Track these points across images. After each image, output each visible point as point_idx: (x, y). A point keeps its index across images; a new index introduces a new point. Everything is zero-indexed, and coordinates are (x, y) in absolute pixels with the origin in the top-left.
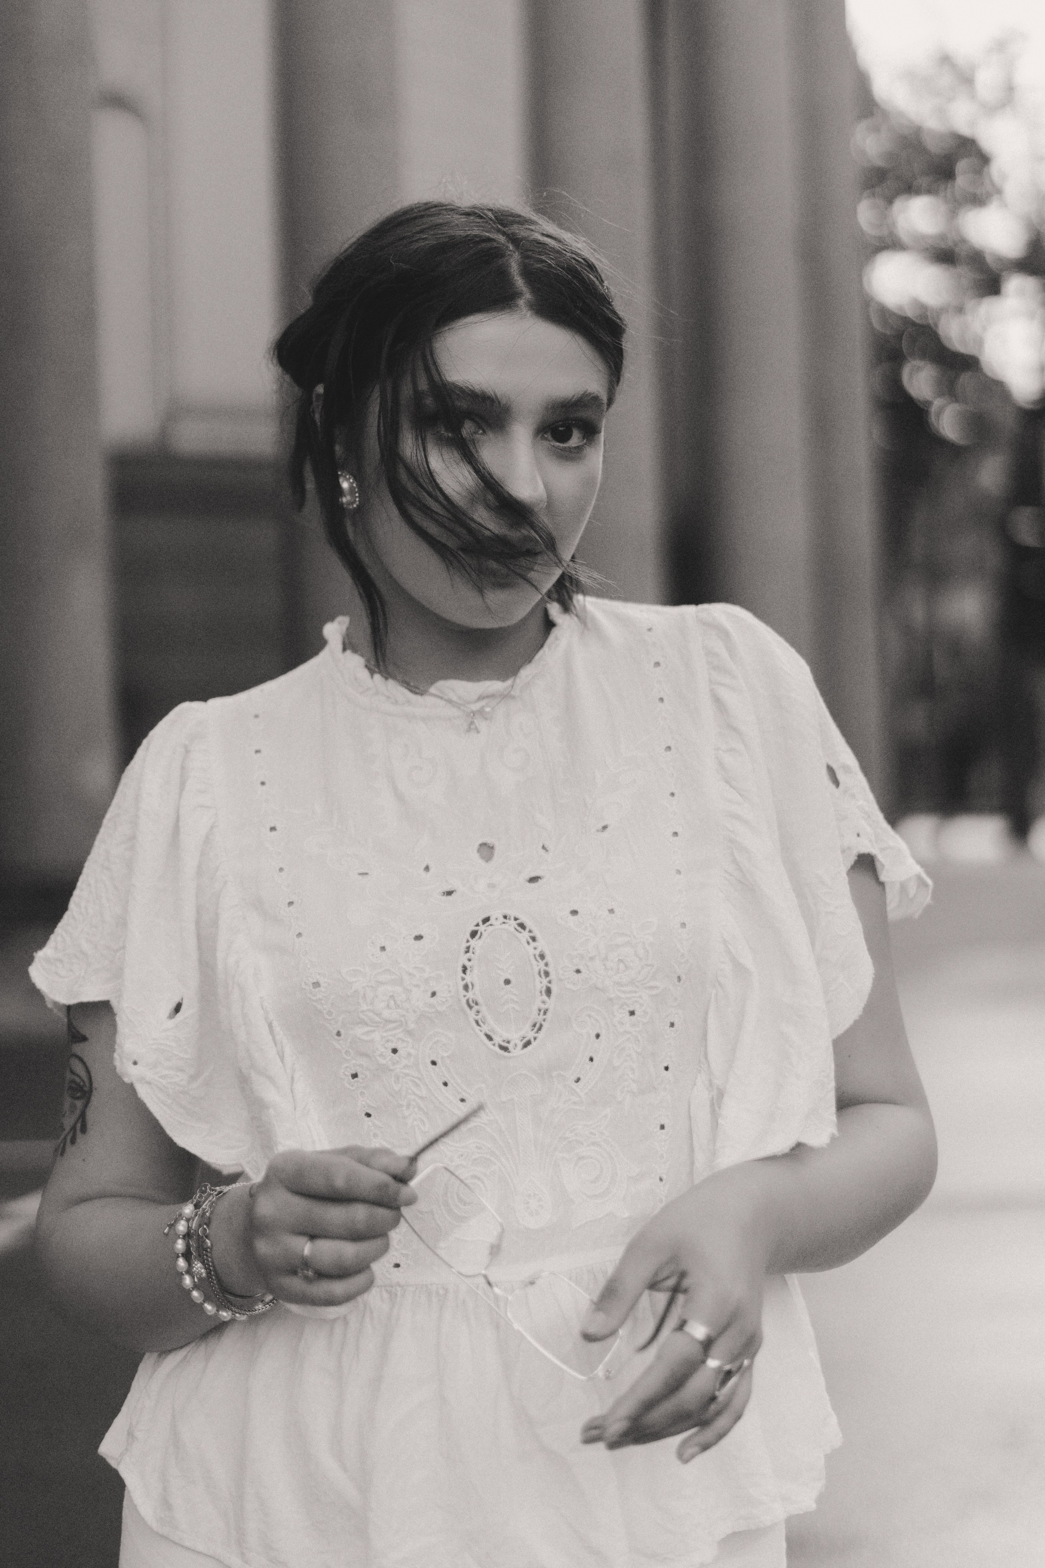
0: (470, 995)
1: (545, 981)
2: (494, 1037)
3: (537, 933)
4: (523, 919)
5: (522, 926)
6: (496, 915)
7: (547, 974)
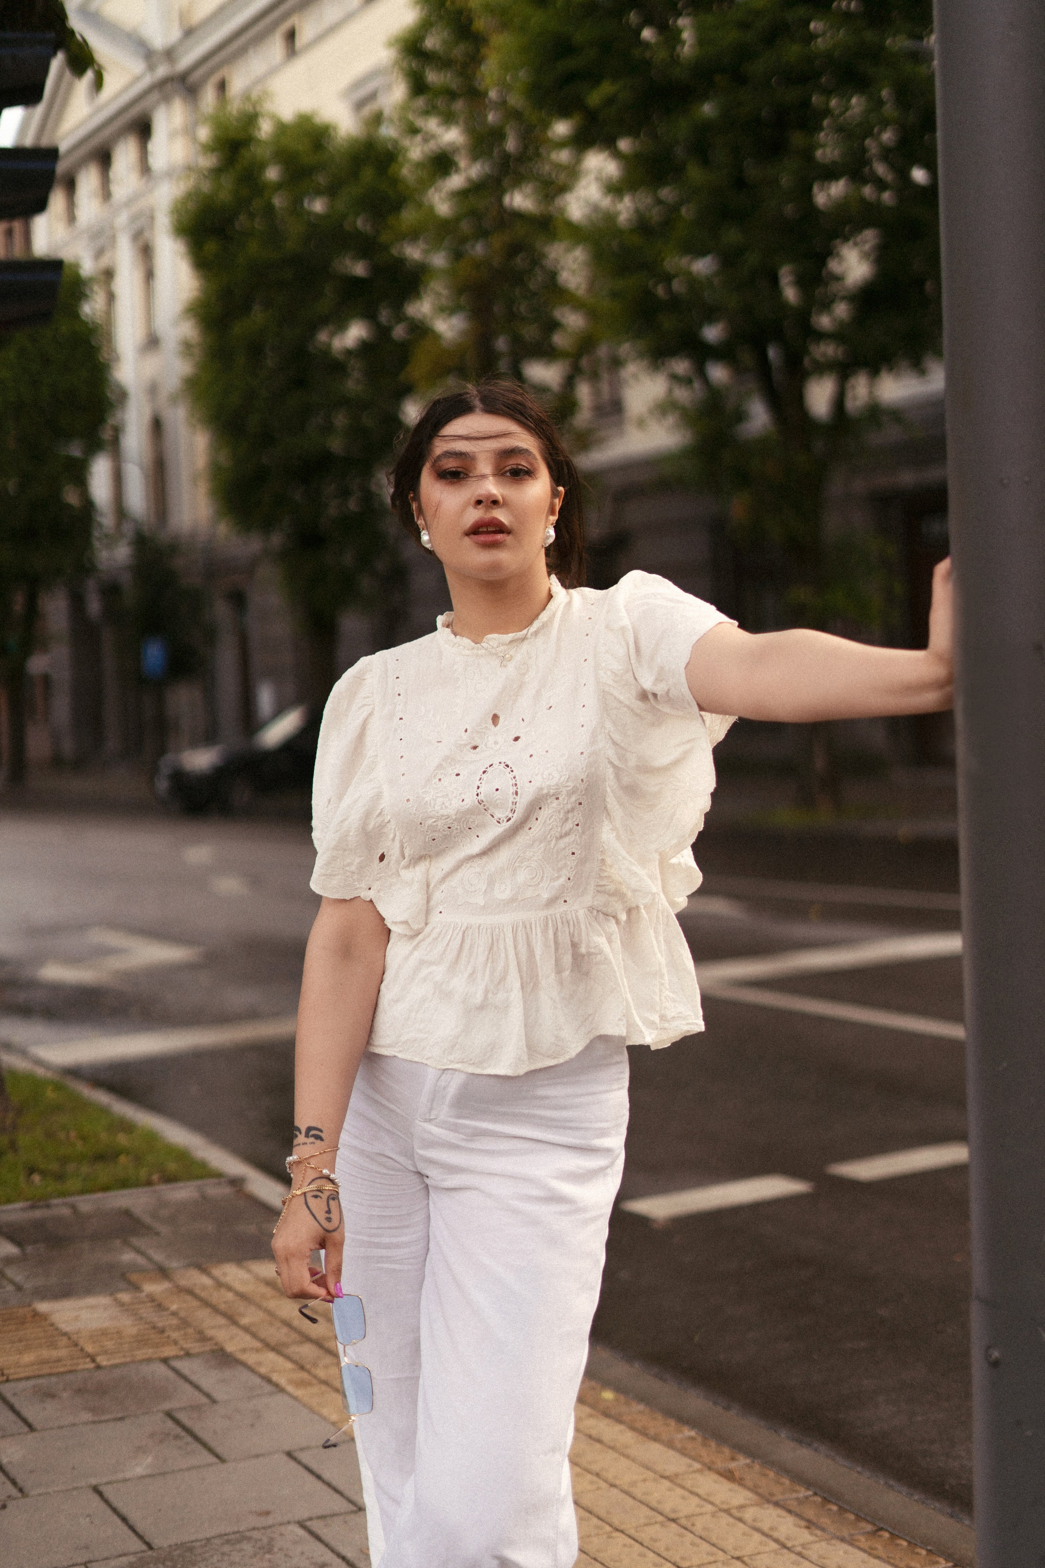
0: (479, 798)
1: (515, 788)
2: (494, 816)
3: (513, 769)
4: (508, 763)
5: (508, 766)
6: (496, 762)
7: (516, 785)
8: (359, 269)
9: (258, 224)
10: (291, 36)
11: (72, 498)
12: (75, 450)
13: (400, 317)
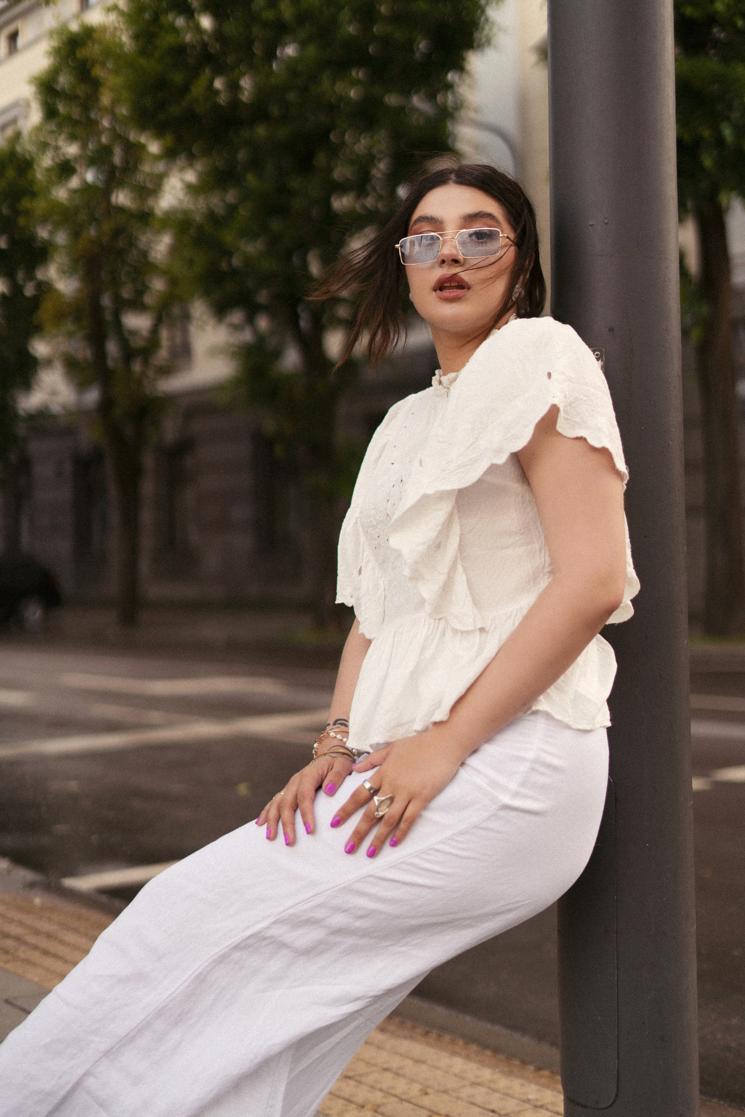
8: (2, 242)
10: (13, 37)
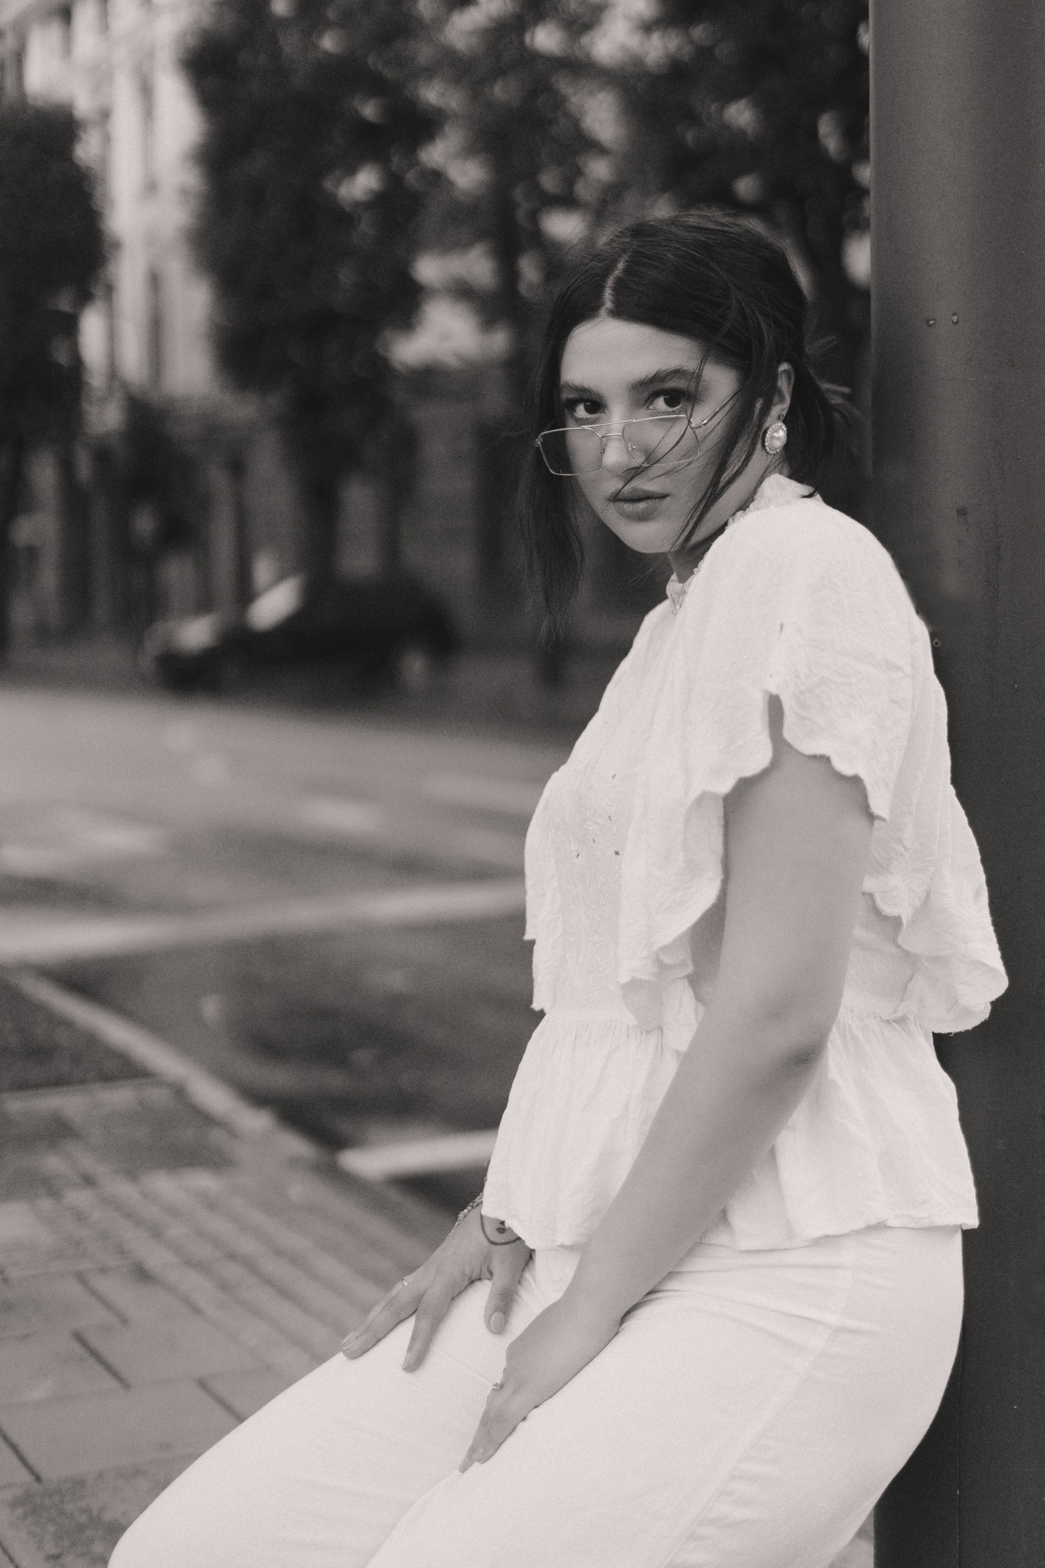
8: (369, 110)
9: (263, 60)
11: (62, 357)
12: (64, 304)
13: (414, 162)
